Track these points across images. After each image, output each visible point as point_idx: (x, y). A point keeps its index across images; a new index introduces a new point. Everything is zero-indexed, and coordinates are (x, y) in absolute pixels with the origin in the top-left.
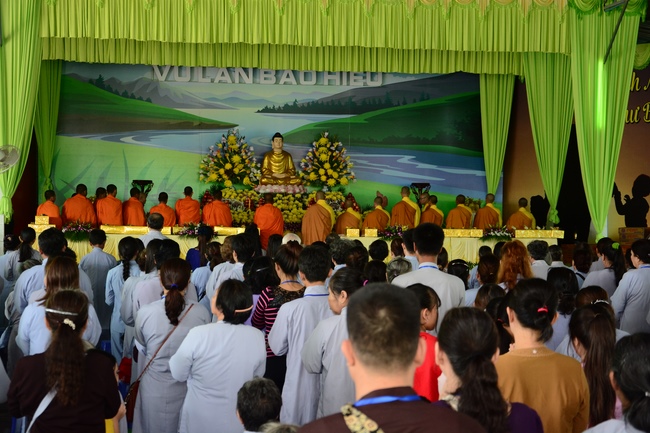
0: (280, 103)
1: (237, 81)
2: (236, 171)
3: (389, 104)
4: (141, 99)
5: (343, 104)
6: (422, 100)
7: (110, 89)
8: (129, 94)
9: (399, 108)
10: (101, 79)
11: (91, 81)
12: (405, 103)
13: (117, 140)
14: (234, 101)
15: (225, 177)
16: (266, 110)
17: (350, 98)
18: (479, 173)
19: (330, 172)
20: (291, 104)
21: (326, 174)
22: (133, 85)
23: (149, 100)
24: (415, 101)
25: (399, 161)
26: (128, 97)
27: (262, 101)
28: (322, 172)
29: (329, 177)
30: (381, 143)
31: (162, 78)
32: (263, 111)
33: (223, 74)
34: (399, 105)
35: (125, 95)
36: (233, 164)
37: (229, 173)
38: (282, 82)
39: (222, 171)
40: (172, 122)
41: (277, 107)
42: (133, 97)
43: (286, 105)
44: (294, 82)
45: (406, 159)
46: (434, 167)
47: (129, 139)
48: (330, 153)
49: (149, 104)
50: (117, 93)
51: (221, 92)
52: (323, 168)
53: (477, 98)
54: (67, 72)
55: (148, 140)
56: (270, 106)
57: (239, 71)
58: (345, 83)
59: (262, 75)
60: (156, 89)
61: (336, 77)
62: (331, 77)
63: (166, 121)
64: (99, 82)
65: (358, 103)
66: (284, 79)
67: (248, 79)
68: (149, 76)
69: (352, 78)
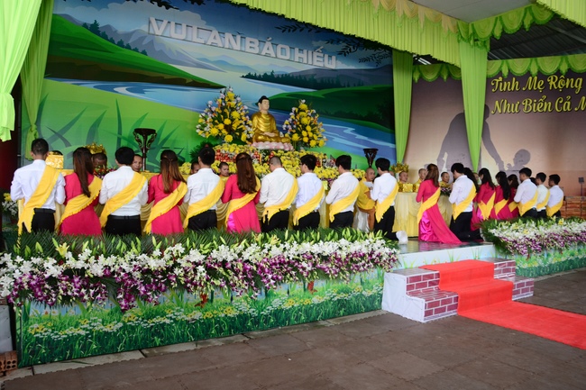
0: (261, 72)
1: (226, 46)
2: (235, 126)
3: (338, 86)
4: (136, 50)
5: (307, 80)
6: (359, 85)
7: (105, 37)
8: (125, 45)
9: (345, 89)
10: (96, 24)
11: (85, 25)
12: (348, 86)
14: (223, 65)
15: (224, 132)
16: (249, 77)
17: (313, 76)
18: (391, 145)
19: (311, 134)
20: (269, 74)
21: (308, 136)
22: (129, 35)
23: (144, 53)
24: (355, 85)
25: (345, 131)
26: (123, 46)
27: (246, 67)
28: (304, 133)
29: (310, 139)
30: (332, 116)
31: (159, 32)
32: (246, 77)
33: (215, 38)
34: (345, 86)
36: (232, 120)
37: (228, 128)
38: (263, 53)
39: (221, 126)
40: (166, 77)
41: (258, 75)
42: (128, 47)
43: (265, 74)
44: (273, 55)
45: (349, 130)
46: (366, 138)
47: (122, 90)
49: (143, 56)
50: (112, 41)
51: (213, 54)
52: (305, 130)
53: (391, 91)
54: (58, 13)
55: (143, 92)
56: (253, 73)
57: (228, 36)
58: (310, 62)
59: (248, 44)
60: (152, 42)
61: (304, 55)
62: (301, 55)
63: (161, 75)
64: (94, 28)
65: (319, 81)
66: (265, 51)
67: (237, 46)
68: (144, 28)
69: (316, 59)
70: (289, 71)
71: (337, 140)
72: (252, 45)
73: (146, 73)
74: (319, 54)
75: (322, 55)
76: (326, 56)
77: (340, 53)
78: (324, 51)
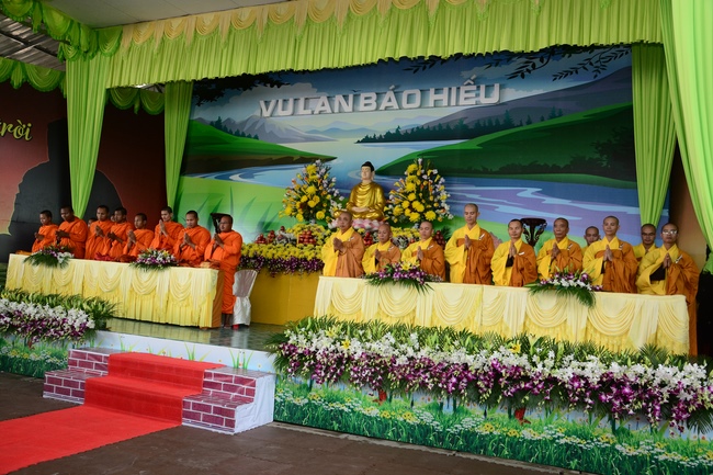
0: (382, 132)
1: (336, 110)
2: (311, 203)
3: (509, 125)
4: (249, 136)
5: (452, 128)
6: (553, 116)
7: (225, 130)
8: (241, 133)
9: (521, 129)
10: (220, 120)
11: (212, 124)
12: (529, 123)
13: (226, 178)
14: (334, 132)
16: (367, 140)
17: (461, 120)
20: (393, 132)
21: (410, 207)
22: (244, 123)
23: (256, 138)
24: (542, 119)
25: (519, 195)
26: (239, 135)
27: (363, 130)
28: (406, 204)
29: (413, 210)
30: (495, 173)
31: (266, 114)
32: (363, 141)
33: (323, 104)
34: (521, 125)
35: (237, 134)
36: (308, 196)
38: (382, 107)
40: (275, 158)
41: (378, 135)
42: (243, 135)
43: (388, 133)
44: (396, 107)
45: (528, 193)
47: (236, 177)
48: (419, 183)
49: (256, 141)
50: (231, 132)
51: (322, 123)
52: (408, 199)
53: (628, 113)
54: (195, 117)
56: (371, 135)
57: (339, 98)
58: (453, 102)
59: (362, 101)
60: (263, 125)
61: (443, 96)
62: (438, 97)
63: (268, 157)
64: (218, 125)
65: (471, 127)
66: (385, 103)
67: (348, 108)
68: (258, 113)
69: (463, 95)
70: (422, 122)
71: (502, 209)
72: (367, 102)
73: (257, 157)
74: (468, 88)
75: (474, 88)
76: (483, 87)
77: (513, 76)
78: (477, 82)
